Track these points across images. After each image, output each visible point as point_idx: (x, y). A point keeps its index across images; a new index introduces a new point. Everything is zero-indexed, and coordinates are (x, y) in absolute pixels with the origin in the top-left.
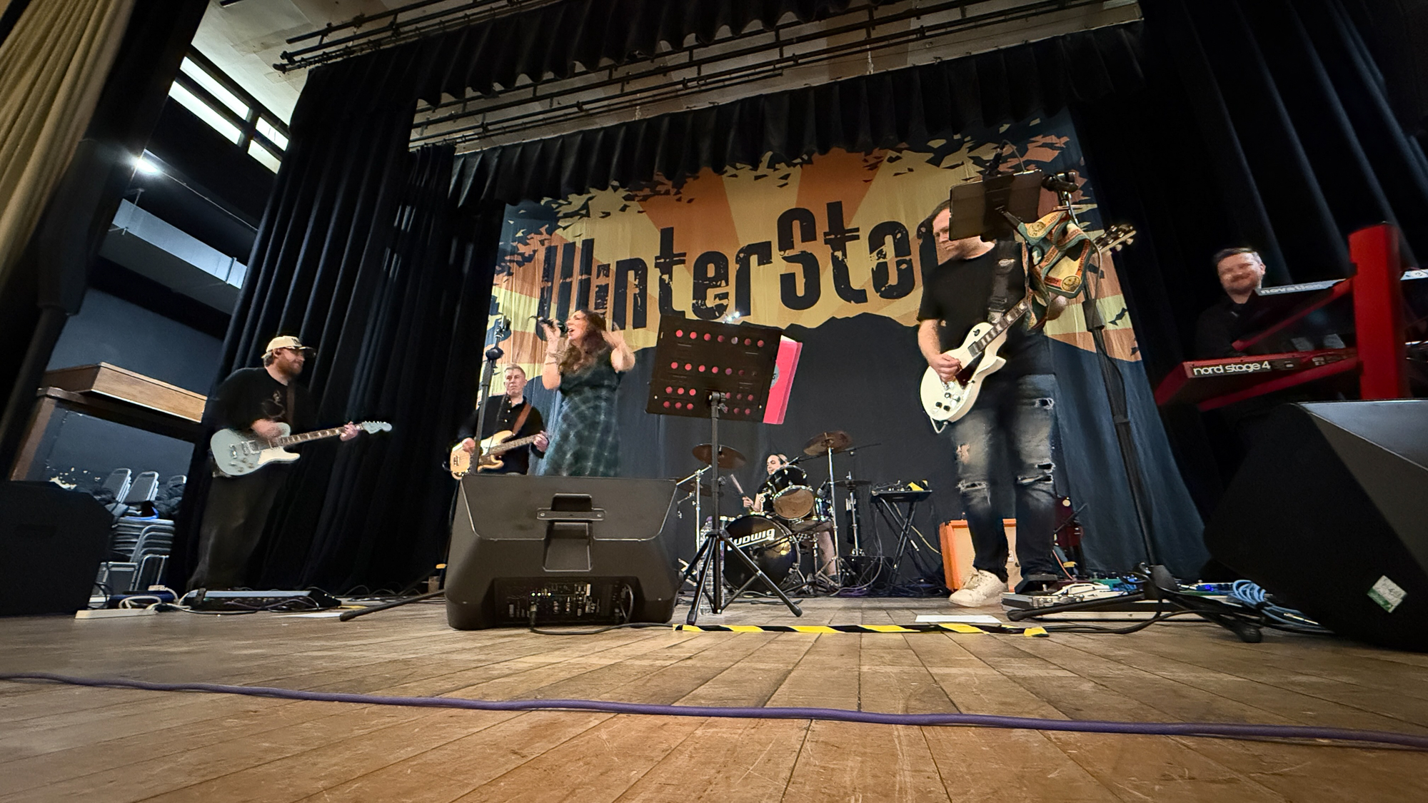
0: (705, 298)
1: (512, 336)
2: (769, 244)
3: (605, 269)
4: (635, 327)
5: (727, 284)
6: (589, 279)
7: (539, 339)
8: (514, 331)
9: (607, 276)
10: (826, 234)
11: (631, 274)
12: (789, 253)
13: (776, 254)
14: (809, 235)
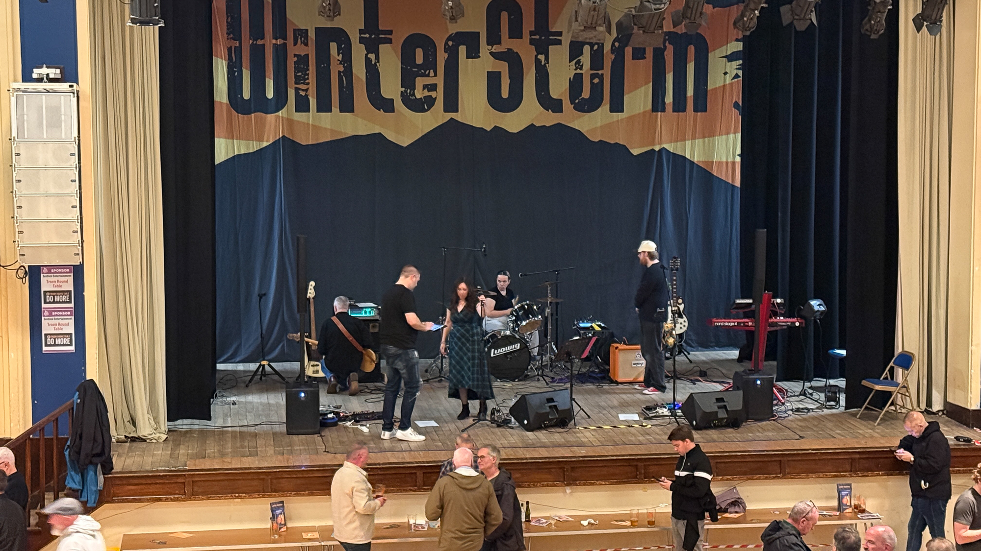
0: (413, 88)
2: (477, 35)
3: (301, 34)
4: (342, 110)
5: (436, 75)
6: (285, 45)
7: (234, 112)
9: (306, 45)
10: (532, 33)
11: (333, 46)
12: (496, 49)
13: (485, 49)
14: (516, 33)
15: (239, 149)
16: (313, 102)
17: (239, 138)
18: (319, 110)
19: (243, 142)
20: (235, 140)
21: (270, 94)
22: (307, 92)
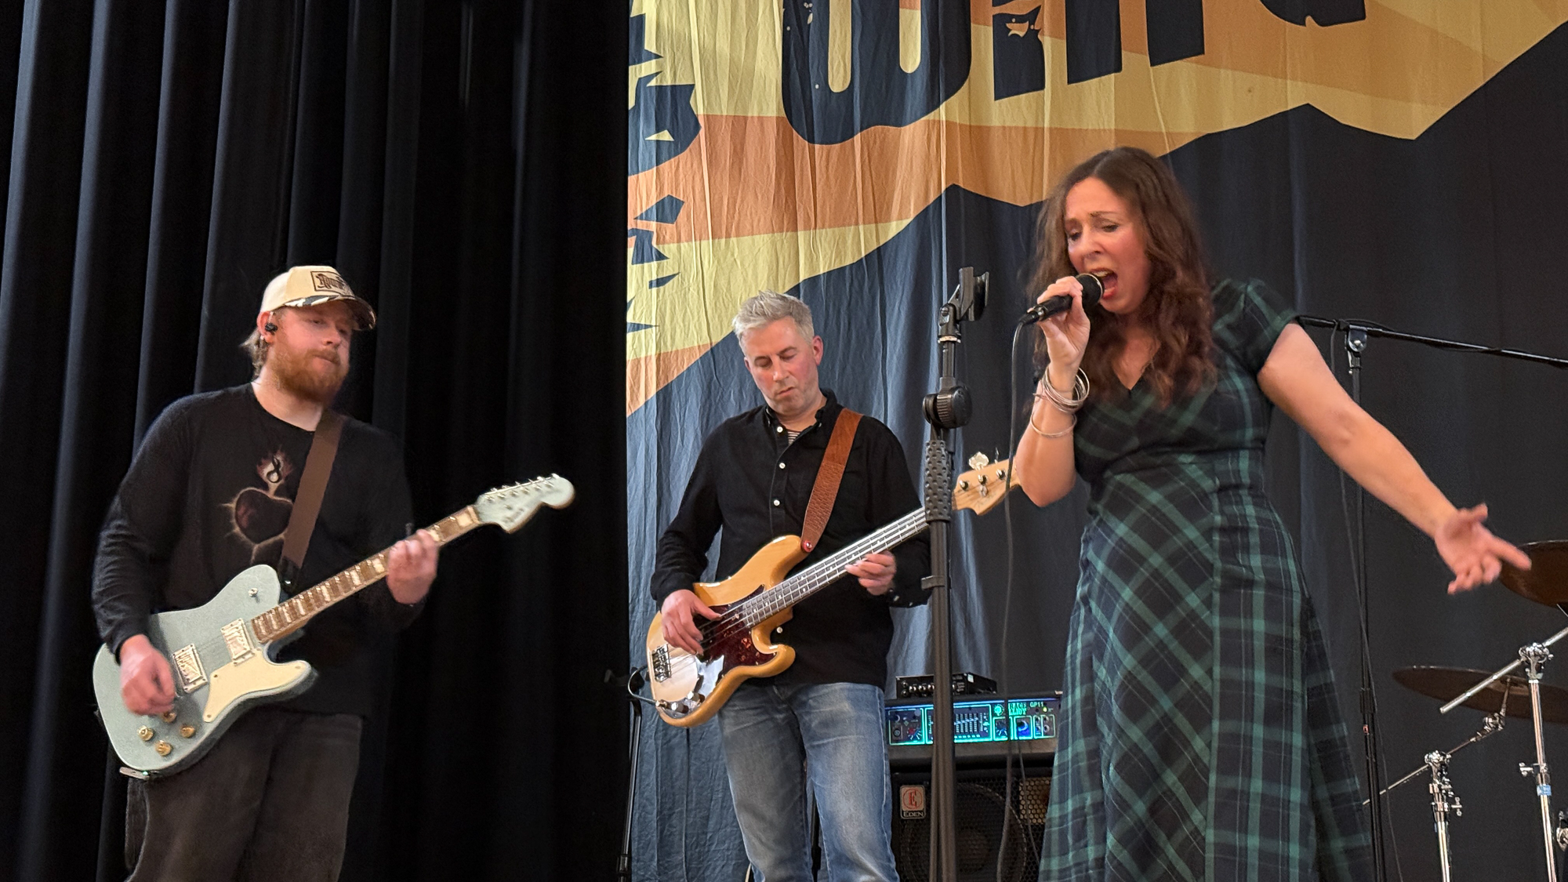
1: (702, 132)
4: (1158, 56)
7: (800, 143)
8: (708, 117)
15: (812, 260)
16: (1054, 51)
17: (813, 224)
18: (1077, 73)
19: (826, 235)
20: (801, 234)
21: (912, 57)
22: (1032, 22)
